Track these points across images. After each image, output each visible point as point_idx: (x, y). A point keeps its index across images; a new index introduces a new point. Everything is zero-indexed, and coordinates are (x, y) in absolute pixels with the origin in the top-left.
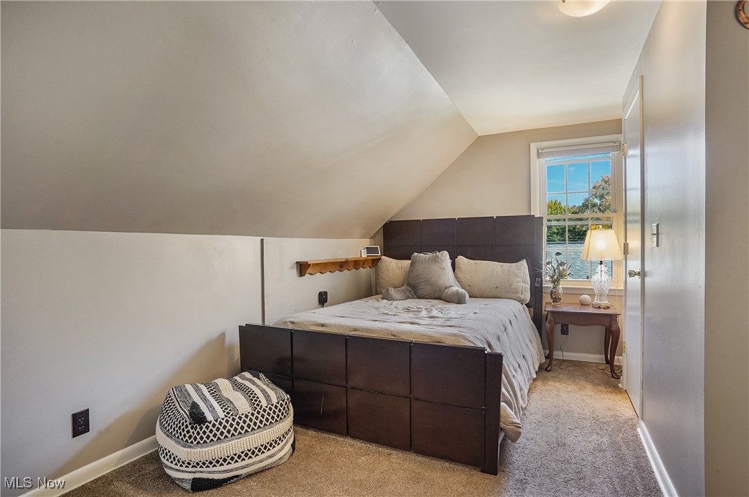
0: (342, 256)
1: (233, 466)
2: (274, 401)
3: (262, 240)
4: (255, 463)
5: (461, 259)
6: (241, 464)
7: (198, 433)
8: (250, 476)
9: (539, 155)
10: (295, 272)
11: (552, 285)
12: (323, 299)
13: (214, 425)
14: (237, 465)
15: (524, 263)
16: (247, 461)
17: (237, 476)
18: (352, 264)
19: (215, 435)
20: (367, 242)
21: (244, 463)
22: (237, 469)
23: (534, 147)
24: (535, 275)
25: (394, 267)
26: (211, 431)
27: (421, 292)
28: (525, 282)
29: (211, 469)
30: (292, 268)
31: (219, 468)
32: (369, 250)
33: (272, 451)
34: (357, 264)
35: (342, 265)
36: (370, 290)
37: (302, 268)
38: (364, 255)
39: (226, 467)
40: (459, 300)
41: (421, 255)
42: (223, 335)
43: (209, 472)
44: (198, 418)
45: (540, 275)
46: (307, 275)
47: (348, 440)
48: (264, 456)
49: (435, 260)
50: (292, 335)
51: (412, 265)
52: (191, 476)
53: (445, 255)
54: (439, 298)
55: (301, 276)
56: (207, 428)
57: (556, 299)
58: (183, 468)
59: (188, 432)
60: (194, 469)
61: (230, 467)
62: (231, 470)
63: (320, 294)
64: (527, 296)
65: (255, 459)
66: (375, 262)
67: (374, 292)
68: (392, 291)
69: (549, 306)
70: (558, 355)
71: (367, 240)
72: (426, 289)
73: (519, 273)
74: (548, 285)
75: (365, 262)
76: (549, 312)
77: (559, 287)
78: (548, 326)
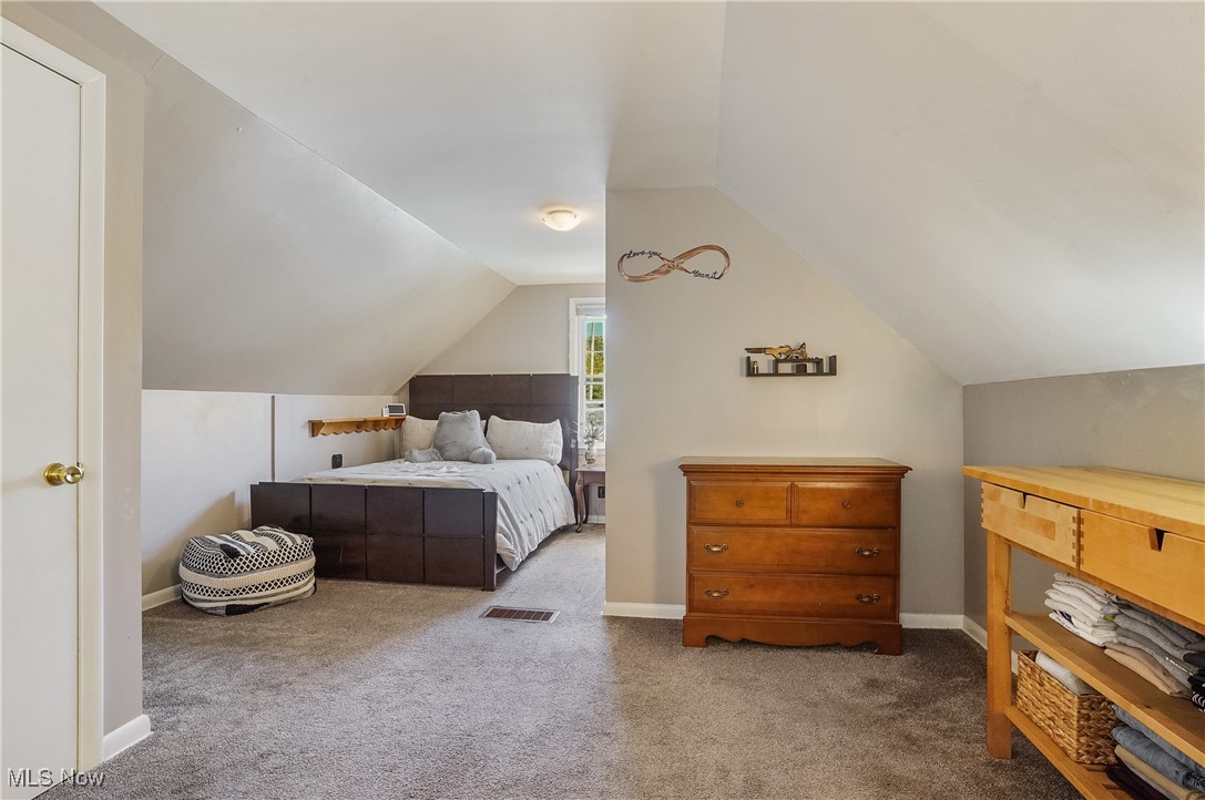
0: (359, 416)
1: (264, 593)
2: (299, 542)
3: (273, 397)
4: (283, 593)
5: (494, 419)
6: (270, 592)
7: (232, 565)
8: (277, 605)
9: (578, 312)
10: (307, 431)
11: (586, 447)
12: (337, 462)
13: (247, 558)
14: (268, 593)
15: (558, 422)
16: (277, 590)
17: (267, 604)
18: (370, 425)
19: (248, 566)
20: (391, 400)
21: (273, 591)
22: (267, 596)
23: (573, 302)
24: (569, 436)
25: (419, 429)
26: (244, 563)
27: (447, 454)
28: (556, 443)
29: (244, 596)
30: (303, 427)
31: (251, 595)
32: (392, 409)
33: (298, 584)
34: (377, 424)
35: (359, 426)
36: (394, 453)
37: (315, 427)
38: (386, 415)
39: (257, 594)
40: (486, 460)
41: (450, 414)
42: (233, 495)
43: (242, 599)
44: (232, 554)
45: (575, 436)
46: (320, 435)
47: (368, 583)
48: (290, 587)
49: (464, 419)
50: (311, 490)
51: (439, 425)
52: (225, 604)
53: (476, 414)
54: (468, 460)
55: (313, 436)
56: (241, 560)
57: (590, 461)
58: (217, 598)
59: (222, 565)
60: (227, 598)
61: (261, 594)
62: (262, 597)
63: (334, 457)
64: (559, 457)
65: (283, 589)
66: (399, 423)
67: (398, 456)
68: (416, 453)
69: (583, 466)
70: (593, 519)
71: (391, 397)
72: (453, 451)
73: (550, 435)
74: (582, 446)
75: (386, 422)
76: (583, 473)
77: (595, 448)
78: (578, 486)
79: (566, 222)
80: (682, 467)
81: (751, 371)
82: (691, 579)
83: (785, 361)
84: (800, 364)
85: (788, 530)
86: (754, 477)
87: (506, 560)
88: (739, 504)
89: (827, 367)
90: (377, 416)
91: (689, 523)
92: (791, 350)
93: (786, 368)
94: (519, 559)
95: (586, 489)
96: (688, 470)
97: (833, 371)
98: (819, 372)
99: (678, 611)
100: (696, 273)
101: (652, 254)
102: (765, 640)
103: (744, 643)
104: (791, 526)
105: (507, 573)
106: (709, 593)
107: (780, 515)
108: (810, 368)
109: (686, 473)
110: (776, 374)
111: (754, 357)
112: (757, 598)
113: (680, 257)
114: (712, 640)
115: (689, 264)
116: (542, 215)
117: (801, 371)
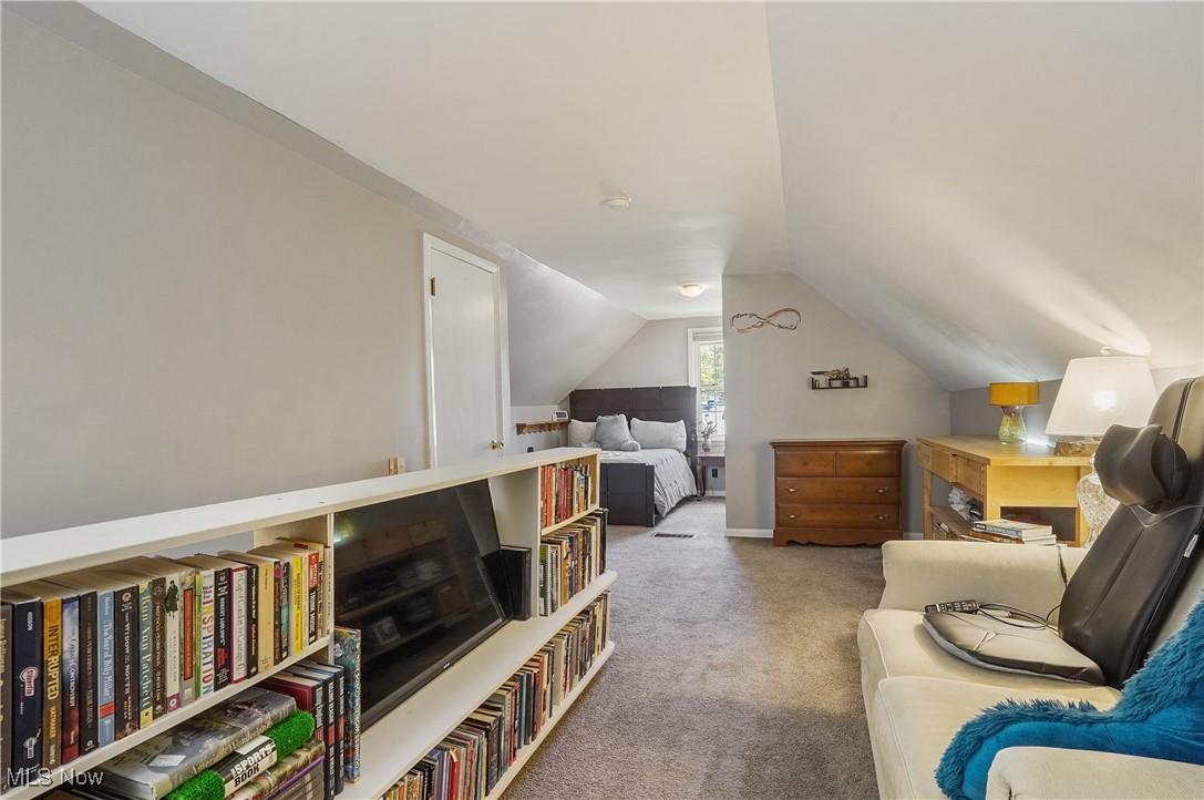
5: (635, 421)
9: (694, 339)
10: (515, 431)
11: (703, 439)
15: (682, 423)
18: (546, 427)
20: (559, 409)
23: (690, 332)
24: (691, 432)
25: (581, 428)
27: (605, 446)
28: (682, 437)
30: (514, 428)
32: (559, 415)
34: (550, 426)
35: (541, 427)
37: (520, 428)
38: (555, 419)
40: (633, 449)
41: (604, 417)
45: (694, 432)
46: (522, 434)
49: (616, 421)
51: (597, 425)
53: (623, 417)
54: (619, 450)
55: (519, 434)
57: (706, 450)
63: (529, 448)
64: (684, 447)
66: (564, 425)
69: (701, 453)
70: (709, 493)
71: (556, 407)
72: (609, 443)
73: (678, 430)
74: (700, 439)
75: (555, 424)
76: (701, 458)
77: (709, 440)
78: (698, 468)
79: (694, 292)
80: (771, 443)
81: (815, 386)
82: (777, 507)
83: (836, 379)
84: (845, 380)
85: (835, 479)
86: (814, 448)
87: (659, 508)
88: (806, 464)
89: (863, 383)
90: (549, 420)
91: (776, 476)
92: (840, 372)
93: (837, 383)
94: (667, 510)
95: (704, 469)
96: (775, 445)
97: (866, 386)
98: (858, 386)
99: (769, 533)
100: (780, 327)
101: (752, 315)
102: (822, 543)
103: (809, 544)
104: (836, 476)
105: (660, 518)
106: (789, 516)
107: (829, 470)
108: (852, 383)
109: (774, 447)
110: (830, 388)
111: (816, 377)
112: (817, 518)
113: (770, 316)
114: (791, 543)
115: (775, 321)
116: (680, 288)
117: (846, 385)
